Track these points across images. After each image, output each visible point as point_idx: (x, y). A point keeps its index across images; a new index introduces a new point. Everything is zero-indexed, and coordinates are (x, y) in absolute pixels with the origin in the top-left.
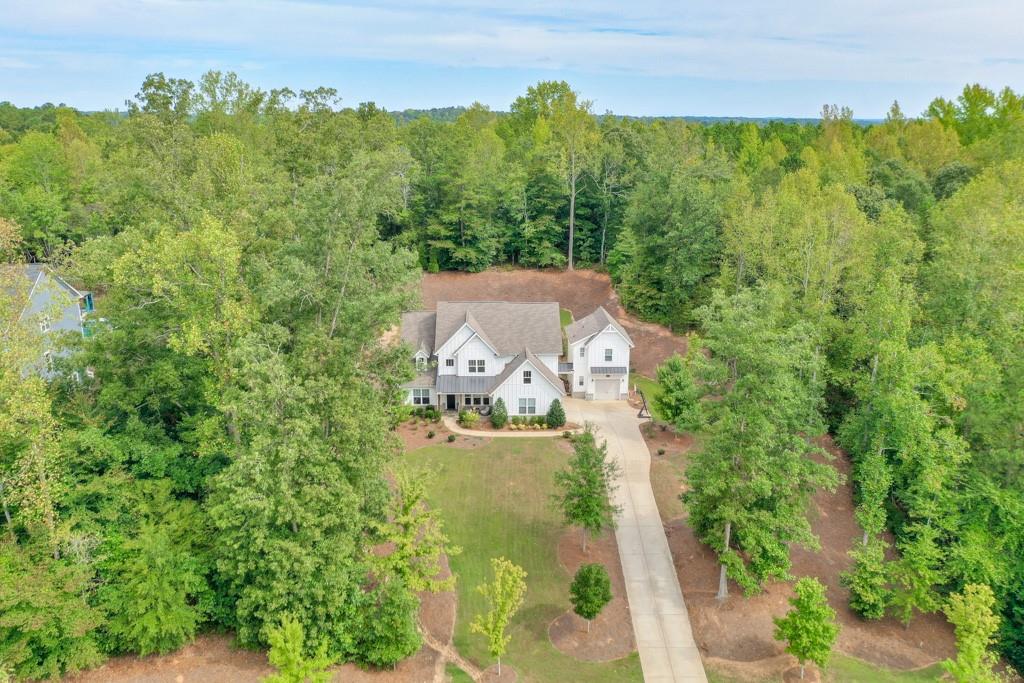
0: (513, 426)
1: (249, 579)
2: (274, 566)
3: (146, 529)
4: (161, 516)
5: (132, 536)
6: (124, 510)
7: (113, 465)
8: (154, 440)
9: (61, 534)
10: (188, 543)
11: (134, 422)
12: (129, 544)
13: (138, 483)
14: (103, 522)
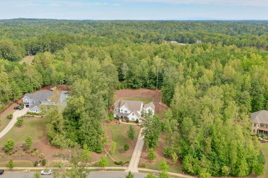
0: (130, 122)
1: (83, 140)
2: (85, 138)
3: (72, 132)
4: (74, 131)
5: (71, 133)
6: (70, 130)
7: (69, 124)
8: (74, 121)
9: (63, 132)
10: (76, 135)
11: (72, 119)
12: (70, 134)
13: (72, 127)
14: (67, 131)
